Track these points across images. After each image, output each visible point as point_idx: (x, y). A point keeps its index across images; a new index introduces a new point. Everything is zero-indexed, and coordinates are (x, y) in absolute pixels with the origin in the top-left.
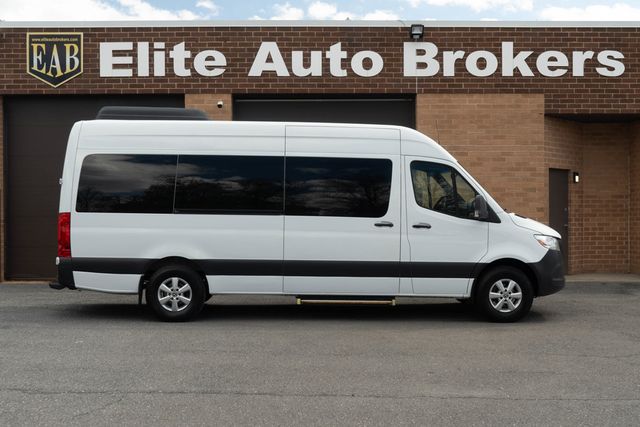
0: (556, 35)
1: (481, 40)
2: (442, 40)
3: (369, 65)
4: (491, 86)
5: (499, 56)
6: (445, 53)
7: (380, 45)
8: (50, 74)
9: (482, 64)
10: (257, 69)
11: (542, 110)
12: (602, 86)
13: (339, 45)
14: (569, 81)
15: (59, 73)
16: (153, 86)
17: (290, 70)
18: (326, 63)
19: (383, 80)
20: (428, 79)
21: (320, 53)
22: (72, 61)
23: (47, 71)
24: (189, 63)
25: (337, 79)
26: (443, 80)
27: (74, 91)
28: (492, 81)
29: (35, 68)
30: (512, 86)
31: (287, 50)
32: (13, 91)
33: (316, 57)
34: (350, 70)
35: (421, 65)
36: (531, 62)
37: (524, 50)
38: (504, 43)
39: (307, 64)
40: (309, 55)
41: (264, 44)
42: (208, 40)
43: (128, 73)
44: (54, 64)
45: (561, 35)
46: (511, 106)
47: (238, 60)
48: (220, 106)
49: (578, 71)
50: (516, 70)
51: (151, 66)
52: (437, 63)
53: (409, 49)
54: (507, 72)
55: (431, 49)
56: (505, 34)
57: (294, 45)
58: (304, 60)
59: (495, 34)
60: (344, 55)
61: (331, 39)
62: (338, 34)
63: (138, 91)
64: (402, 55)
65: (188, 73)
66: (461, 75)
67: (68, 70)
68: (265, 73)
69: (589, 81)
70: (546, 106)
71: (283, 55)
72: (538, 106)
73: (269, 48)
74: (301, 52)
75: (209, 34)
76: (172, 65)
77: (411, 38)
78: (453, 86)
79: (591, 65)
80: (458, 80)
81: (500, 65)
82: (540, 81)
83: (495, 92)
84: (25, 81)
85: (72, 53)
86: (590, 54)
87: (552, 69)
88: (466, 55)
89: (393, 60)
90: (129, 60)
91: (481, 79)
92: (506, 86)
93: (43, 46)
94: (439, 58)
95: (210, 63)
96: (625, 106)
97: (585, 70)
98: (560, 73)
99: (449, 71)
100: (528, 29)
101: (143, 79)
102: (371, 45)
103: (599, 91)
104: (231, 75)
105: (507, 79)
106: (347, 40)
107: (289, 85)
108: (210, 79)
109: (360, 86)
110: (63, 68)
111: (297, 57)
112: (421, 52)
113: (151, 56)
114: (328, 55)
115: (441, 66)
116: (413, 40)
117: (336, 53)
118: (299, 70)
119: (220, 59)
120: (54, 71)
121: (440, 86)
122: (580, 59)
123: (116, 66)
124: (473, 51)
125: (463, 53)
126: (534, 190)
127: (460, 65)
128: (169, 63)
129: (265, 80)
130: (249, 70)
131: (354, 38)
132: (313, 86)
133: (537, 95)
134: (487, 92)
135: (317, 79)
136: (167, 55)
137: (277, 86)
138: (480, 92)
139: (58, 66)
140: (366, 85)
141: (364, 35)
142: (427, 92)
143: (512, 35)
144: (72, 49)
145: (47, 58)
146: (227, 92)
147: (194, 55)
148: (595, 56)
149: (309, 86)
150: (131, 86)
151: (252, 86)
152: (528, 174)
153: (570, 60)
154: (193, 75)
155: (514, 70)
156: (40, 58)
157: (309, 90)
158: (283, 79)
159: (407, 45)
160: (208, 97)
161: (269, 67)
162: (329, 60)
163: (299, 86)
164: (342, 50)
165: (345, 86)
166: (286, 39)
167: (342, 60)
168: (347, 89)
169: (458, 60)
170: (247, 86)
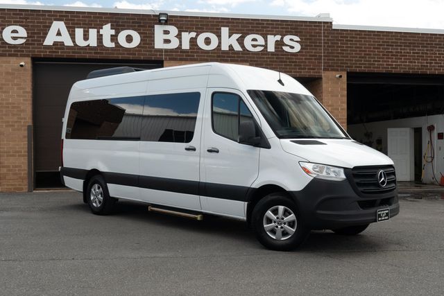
0: (256, 24)
1: (207, 25)
2: (181, 24)
3: (130, 40)
4: (214, 56)
5: (219, 36)
6: (183, 33)
7: (138, 26)
9: (208, 41)
10: (49, 40)
12: (287, 58)
13: (109, 25)
14: (266, 54)
17: (74, 42)
18: (100, 38)
19: (140, 51)
20: (172, 51)
21: (96, 30)
25: (108, 49)
26: (181, 52)
28: (215, 53)
30: (227, 57)
31: (71, 27)
33: (93, 33)
34: (117, 43)
35: (167, 41)
36: (241, 41)
37: (236, 33)
38: (222, 28)
39: (86, 38)
40: (88, 31)
41: (55, 22)
42: (13, 18)
45: (260, 24)
47: (35, 33)
48: (22, 66)
49: (271, 48)
50: (231, 46)
52: (177, 40)
53: (158, 30)
54: (225, 47)
55: (174, 30)
56: (223, 22)
57: (77, 24)
58: (84, 35)
59: (217, 22)
60: (113, 32)
61: (104, 21)
62: (108, 18)
64: (154, 34)
66: (194, 49)
68: (55, 43)
69: (278, 55)
71: (69, 31)
73: (58, 25)
74: (82, 30)
75: (14, 14)
77: (160, 22)
78: (189, 56)
79: (279, 44)
80: (191, 52)
81: (220, 43)
82: (246, 54)
83: (217, 61)
86: (278, 37)
87: (254, 46)
88: (197, 35)
89: (147, 37)
91: (207, 52)
92: (224, 57)
94: (179, 36)
95: (15, 35)
96: (301, 72)
97: (275, 48)
98: (259, 49)
99: (186, 46)
100: (239, 19)
102: (132, 26)
103: (285, 62)
104: (31, 44)
105: (224, 52)
106: (115, 22)
107: (73, 52)
108: (15, 46)
109: (124, 54)
111: (79, 32)
112: (166, 32)
114: (102, 32)
115: (181, 42)
116: (161, 24)
117: (107, 31)
118: (81, 42)
119: (22, 32)
121: (179, 55)
122: (272, 40)
124: (202, 32)
125: (195, 33)
127: (193, 42)
129: (56, 48)
130: (43, 41)
131: (120, 21)
132: (91, 53)
134: (212, 61)
135: (93, 48)
137: (65, 52)
138: (207, 60)
140: (128, 54)
141: (127, 19)
142: (170, 59)
143: (227, 22)
146: (28, 56)
147: (2, 29)
148: (282, 38)
149: (88, 53)
151: (46, 52)
153: (266, 41)
154: (2, 44)
155: (229, 46)
157: (88, 56)
158: (69, 47)
159: (157, 27)
160: (13, 59)
161: (59, 39)
162: (102, 35)
163: (80, 53)
164: (111, 29)
165: (113, 54)
166: (71, 20)
167: (111, 35)
168: (115, 56)
169: (192, 38)
170: (42, 52)
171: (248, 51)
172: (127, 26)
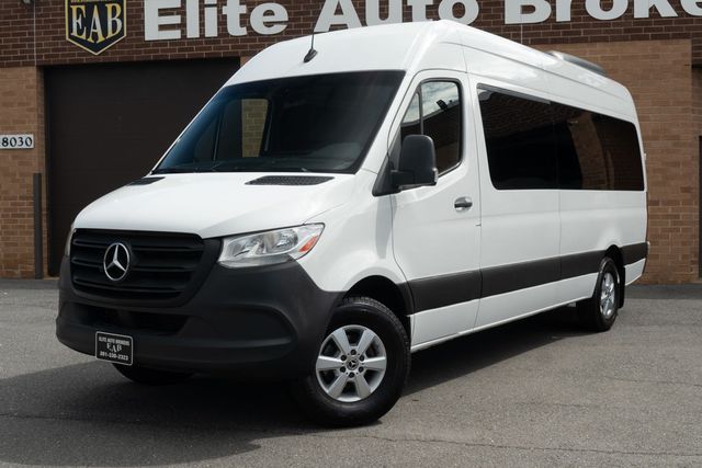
3: (461, 11)
4: (619, 31)
8: (90, 40)
9: (607, 4)
10: (324, 23)
11: (689, 60)
15: (101, 38)
16: (205, 49)
18: (407, 12)
20: (537, 26)
22: (114, 23)
23: (87, 37)
24: (245, 20)
27: (118, 58)
28: (620, 25)
29: (75, 33)
30: (647, 30)
32: (52, 61)
35: (528, 9)
39: (384, 14)
40: (386, 3)
43: (176, 34)
44: (95, 28)
46: (646, 57)
47: (301, 13)
50: (653, 10)
51: (202, 25)
52: (548, 5)
54: (641, 12)
58: (381, 10)
63: (187, 55)
65: (243, 32)
67: (110, 34)
68: (334, 28)
70: (693, 55)
71: (355, 5)
72: (684, 55)
76: (225, 23)
78: (569, 33)
80: (574, 26)
81: (631, 4)
82: (686, 22)
83: (625, 39)
84: (64, 50)
85: (114, 15)
89: (491, 4)
90: (176, 19)
91: (606, 23)
92: (640, 30)
93: (83, 7)
95: (269, 19)
99: (563, 14)
101: (193, 41)
104: (295, 32)
105: (641, 21)
108: (270, 38)
110: (105, 33)
113: (202, 14)
114: (410, 2)
115: (554, 8)
119: (281, 13)
120: (95, 36)
121: (551, 34)
123: (162, 27)
126: (676, 164)
127: (578, 6)
128: (222, 21)
130: (314, 26)
133: (682, 41)
134: (614, 39)
136: (220, 11)
138: (605, 40)
139: (99, 30)
142: (534, 42)
144: (114, 9)
145: (87, 22)
147: (250, 10)
150: (180, 50)
152: (669, 144)
154: (250, 34)
155: (650, 10)
156: (80, 21)
161: (339, 21)
162: (411, 7)
171: (690, 15)
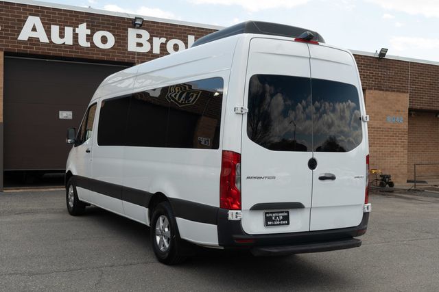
1: (176, 32)
2: (152, 29)
5: (186, 43)
6: (154, 38)
7: (113, 28)
9: (176, 48)
10: (24, 35)
13: (85, 24)
17: (50, 39)
18: (76, 36)
19: (114, 52)
20: (143, 54)
21: (72, 28)
25: (83, 48)
26: (152, 56)
31: (46, 24)
33: (69, 31)
34: (92, 43)
35: (140, 45)
38: (189, 36)
39: (62, 35)
40: (64, 29)
41: (30, 17)
47: (10, 27)
52: (149, 44)
53: (132, 32)
55: (146, 35)
56: (190, 31)
57: (53, 21)
58: (60, 33)
59: (184, 30)
60: (89, 32)
61: (80, 20)
62: (85, 17)
64: (127, 37)
66: (163, 53)
68: (30, 39)
71: (44, 27)
73: (33, 21)
74: (58, 27)
77: (135, 26)
88: (167, 41)
89: (121, 39)
94: (150, 41)
99: (157, 50)
100: (203, 29)
102: (107, 27)
104: (5, 38)
106: (91, 22)
107: (48, 49)
109: (99, 54)
111: (55, 29)
112: (139, 36)
114: (77, 30)
115: (152, 46)
116: (135, 28)
117: (83, 30)
118: (56, 40)
124: (171, 39)
125: (165, 39)
129: (30, 44)
130: (18, 35)
131: (97, 21)
132: (66, 51)
135: (69, 46)
137: (40, 49)
140: (102, 55)
141: (102, 19)
143: (194, 31)
146: (0, 50)
149: (63, 51)
151: (20, 47)
157: (63, 54)
158: (44, 44)
159: (130, 30)
161: (34, 35)
162: (77, 34)
163: (55, 50)
164: (87, 28)
165: (88, 53)
166: (46, 16)
167: (87, 35)
168: (90, 56)
169: (162, 44)
170: (17, 47)
172: (103, 27)
